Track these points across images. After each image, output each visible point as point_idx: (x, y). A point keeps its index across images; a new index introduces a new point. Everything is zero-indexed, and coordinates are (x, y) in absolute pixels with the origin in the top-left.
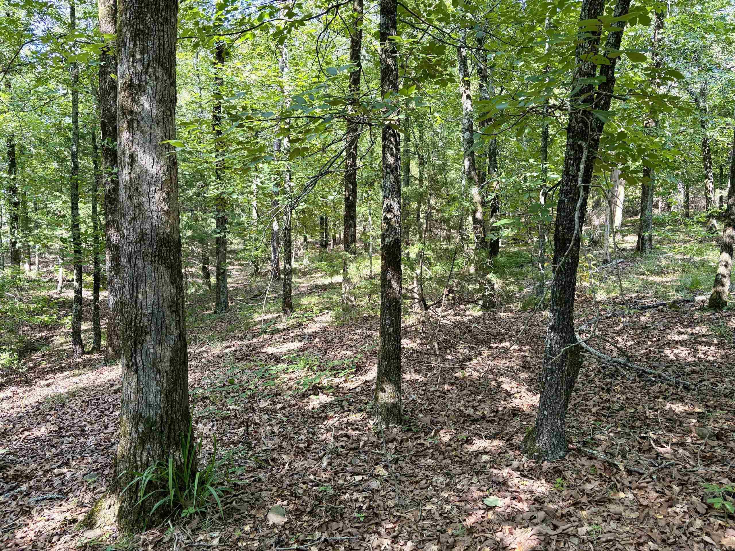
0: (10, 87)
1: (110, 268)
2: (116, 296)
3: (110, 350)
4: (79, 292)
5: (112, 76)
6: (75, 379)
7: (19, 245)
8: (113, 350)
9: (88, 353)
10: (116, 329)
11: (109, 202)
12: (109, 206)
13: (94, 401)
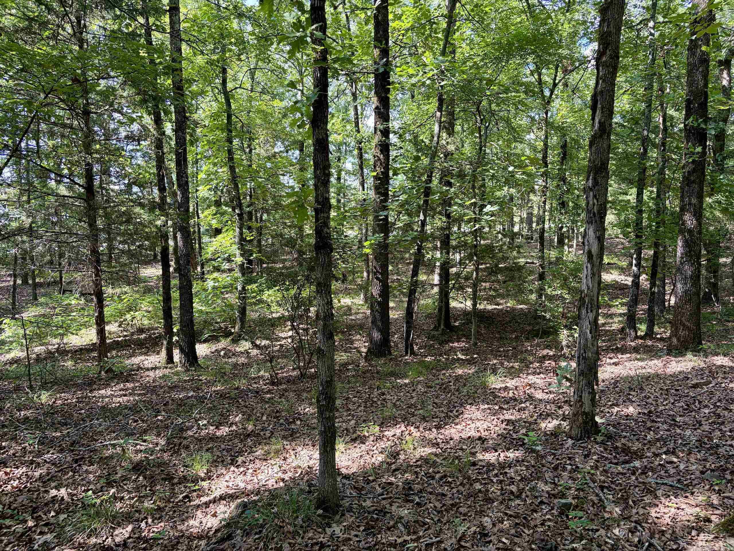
0: (567, 86)
1: (682, 254)
2: (686, 284)
3: (675, 340)
4: (637, 277)
5: (704, 48)
6: (640, 364)
7: (565, 229)
8: (678, 340)
9: (641, 338)
10: (683, 319)
11: (688, 185)
12: (686, 188)
13: (673, 391)
